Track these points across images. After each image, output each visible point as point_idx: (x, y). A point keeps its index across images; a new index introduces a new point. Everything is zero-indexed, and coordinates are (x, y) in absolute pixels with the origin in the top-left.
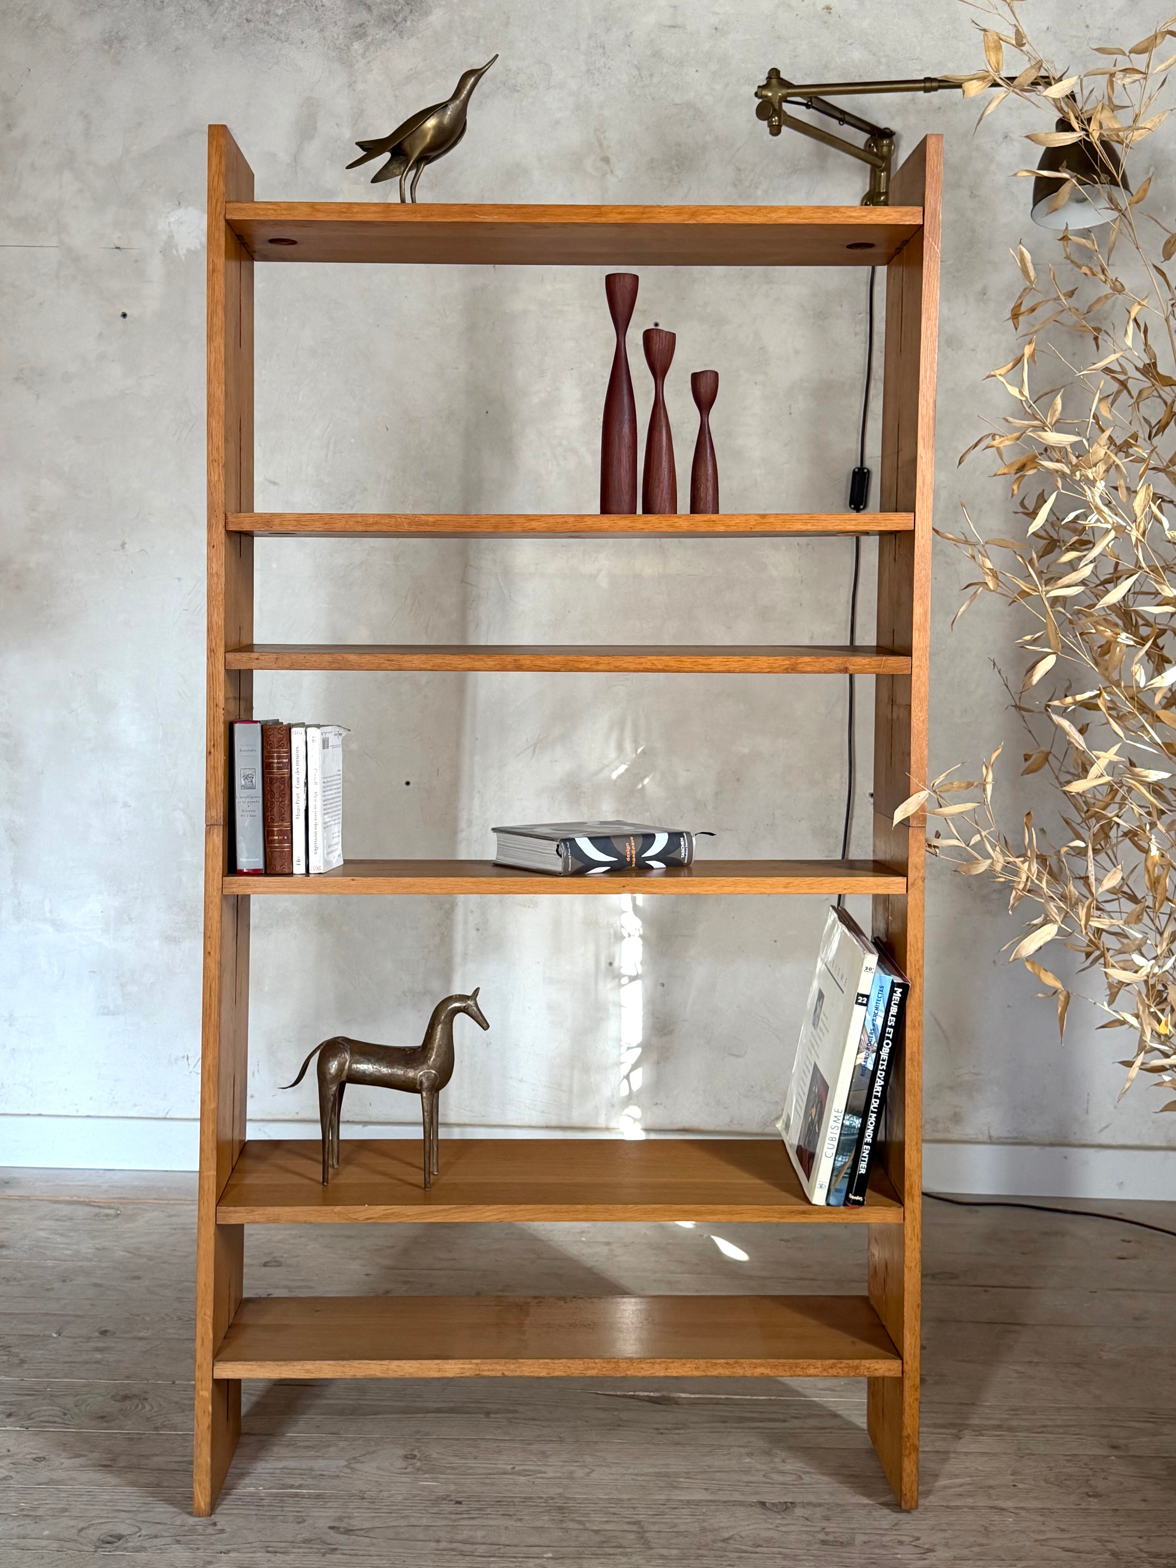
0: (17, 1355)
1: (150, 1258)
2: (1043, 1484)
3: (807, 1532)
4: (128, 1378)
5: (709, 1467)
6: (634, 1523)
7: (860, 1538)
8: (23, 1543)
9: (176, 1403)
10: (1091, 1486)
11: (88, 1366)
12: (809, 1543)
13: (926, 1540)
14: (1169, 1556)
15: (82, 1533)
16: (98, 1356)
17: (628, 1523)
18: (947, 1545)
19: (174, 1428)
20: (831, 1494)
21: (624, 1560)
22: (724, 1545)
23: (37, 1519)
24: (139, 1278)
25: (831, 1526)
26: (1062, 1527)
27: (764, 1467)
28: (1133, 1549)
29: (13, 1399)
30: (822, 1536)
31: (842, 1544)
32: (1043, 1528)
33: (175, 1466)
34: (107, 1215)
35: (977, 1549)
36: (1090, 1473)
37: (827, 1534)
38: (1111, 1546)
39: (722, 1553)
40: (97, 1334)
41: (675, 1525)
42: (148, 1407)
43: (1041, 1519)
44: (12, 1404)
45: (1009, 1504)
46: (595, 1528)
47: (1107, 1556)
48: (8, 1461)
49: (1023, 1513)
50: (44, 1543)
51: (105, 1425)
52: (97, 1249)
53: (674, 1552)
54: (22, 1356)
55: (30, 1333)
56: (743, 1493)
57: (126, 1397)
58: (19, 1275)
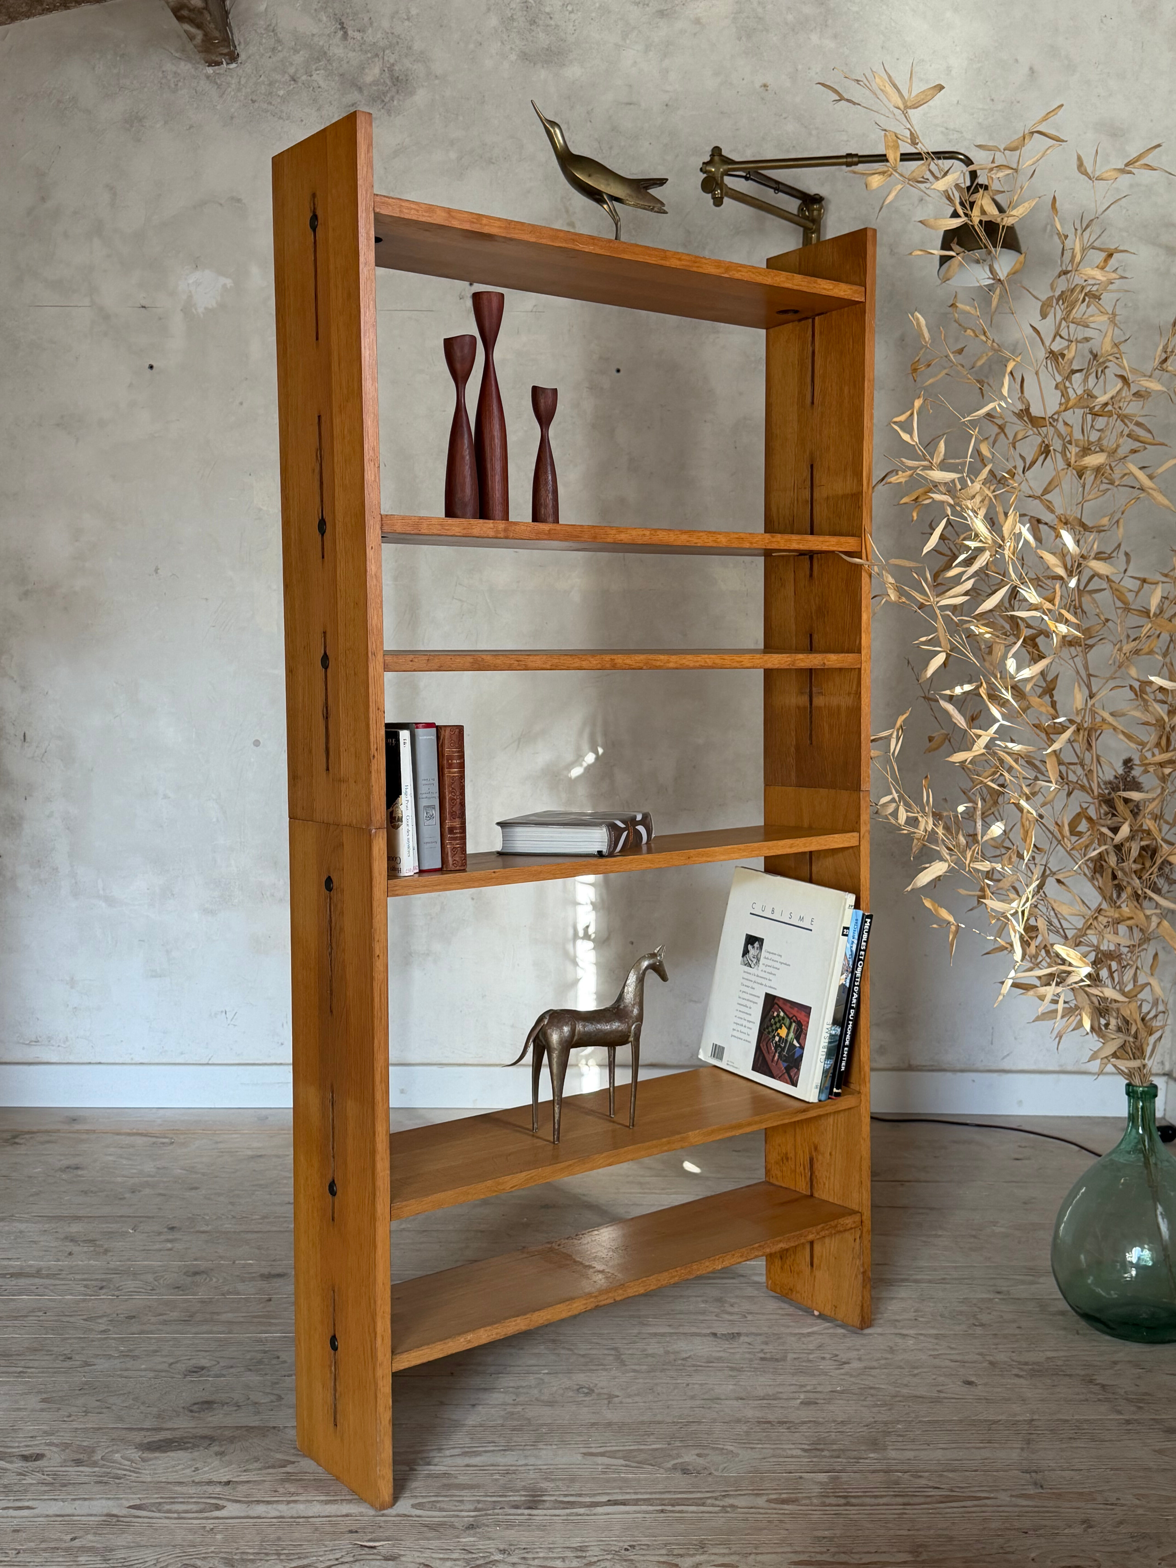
0: (102, 1246)
1: (203, 1174)
2: (939, 1318)
3: (749, 1353)
4: (196, 1260)
5: (672, 1310)
6: (612, 1349)
7: (790, 1356)
8: (126, 1373)
9: (238, 1276)
10: (977, 1319)
11: (162, 1253)
12: (751, 1360)
13: (843, 1357)
14: (1034, 1363)
15: (173, 1366)
16: (169, 1245)
17: (608, 1349)
18: (860, 1359)
19: (238, 1294)
20: (769, 1327)
21: (604, 1373)
22: (684, 1362)
23: (135, 1358)
24: (196, 1188)
25: (768, 1348)
26: (953, 1346)
27: (716, 1310)
28: (1006, 1359)
29: (103, 1276)
30: (762, 1355)
31: (777, 1360)
32: (937, 1347)
33: (242, 1320)
34: (163, 1143)
35: (883, 1362)
36: (978, 1310)
37: (766, 1353)
38: (991, 1358)
39: (681, 1367)
40: (166, 1230)
41: (645, 1350)
42: (214, 1280)
43: (936, 1341)
44: (102, 1280)
45: (912, 1332)
46: (582, 1353)
47: (985, 1364)
48: (105, 1319)
49: (922, 1338)
50: (143, 1373)
51: (181, 1292)
52: (158, 1168)
53: (645, 1367)
54: (106, 1246)
55: (110, 1230)
56: (698, 1327)
57: (196, 1274)
58: (94, 1189)
